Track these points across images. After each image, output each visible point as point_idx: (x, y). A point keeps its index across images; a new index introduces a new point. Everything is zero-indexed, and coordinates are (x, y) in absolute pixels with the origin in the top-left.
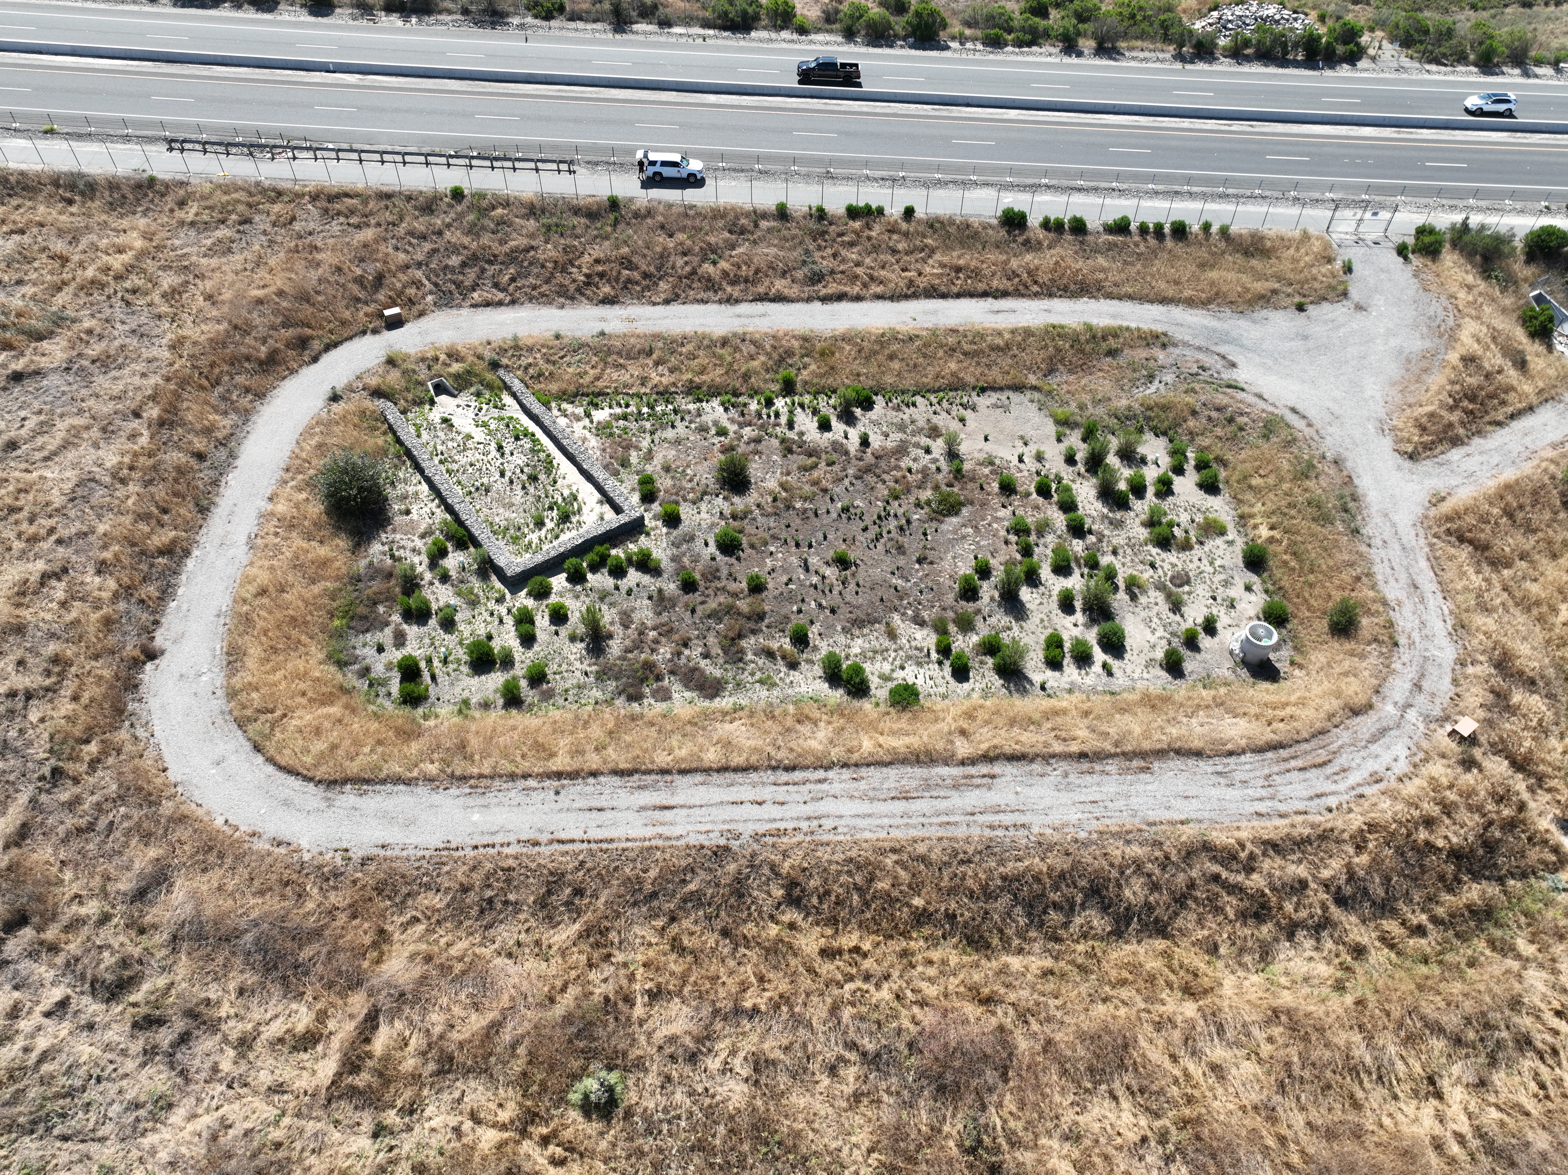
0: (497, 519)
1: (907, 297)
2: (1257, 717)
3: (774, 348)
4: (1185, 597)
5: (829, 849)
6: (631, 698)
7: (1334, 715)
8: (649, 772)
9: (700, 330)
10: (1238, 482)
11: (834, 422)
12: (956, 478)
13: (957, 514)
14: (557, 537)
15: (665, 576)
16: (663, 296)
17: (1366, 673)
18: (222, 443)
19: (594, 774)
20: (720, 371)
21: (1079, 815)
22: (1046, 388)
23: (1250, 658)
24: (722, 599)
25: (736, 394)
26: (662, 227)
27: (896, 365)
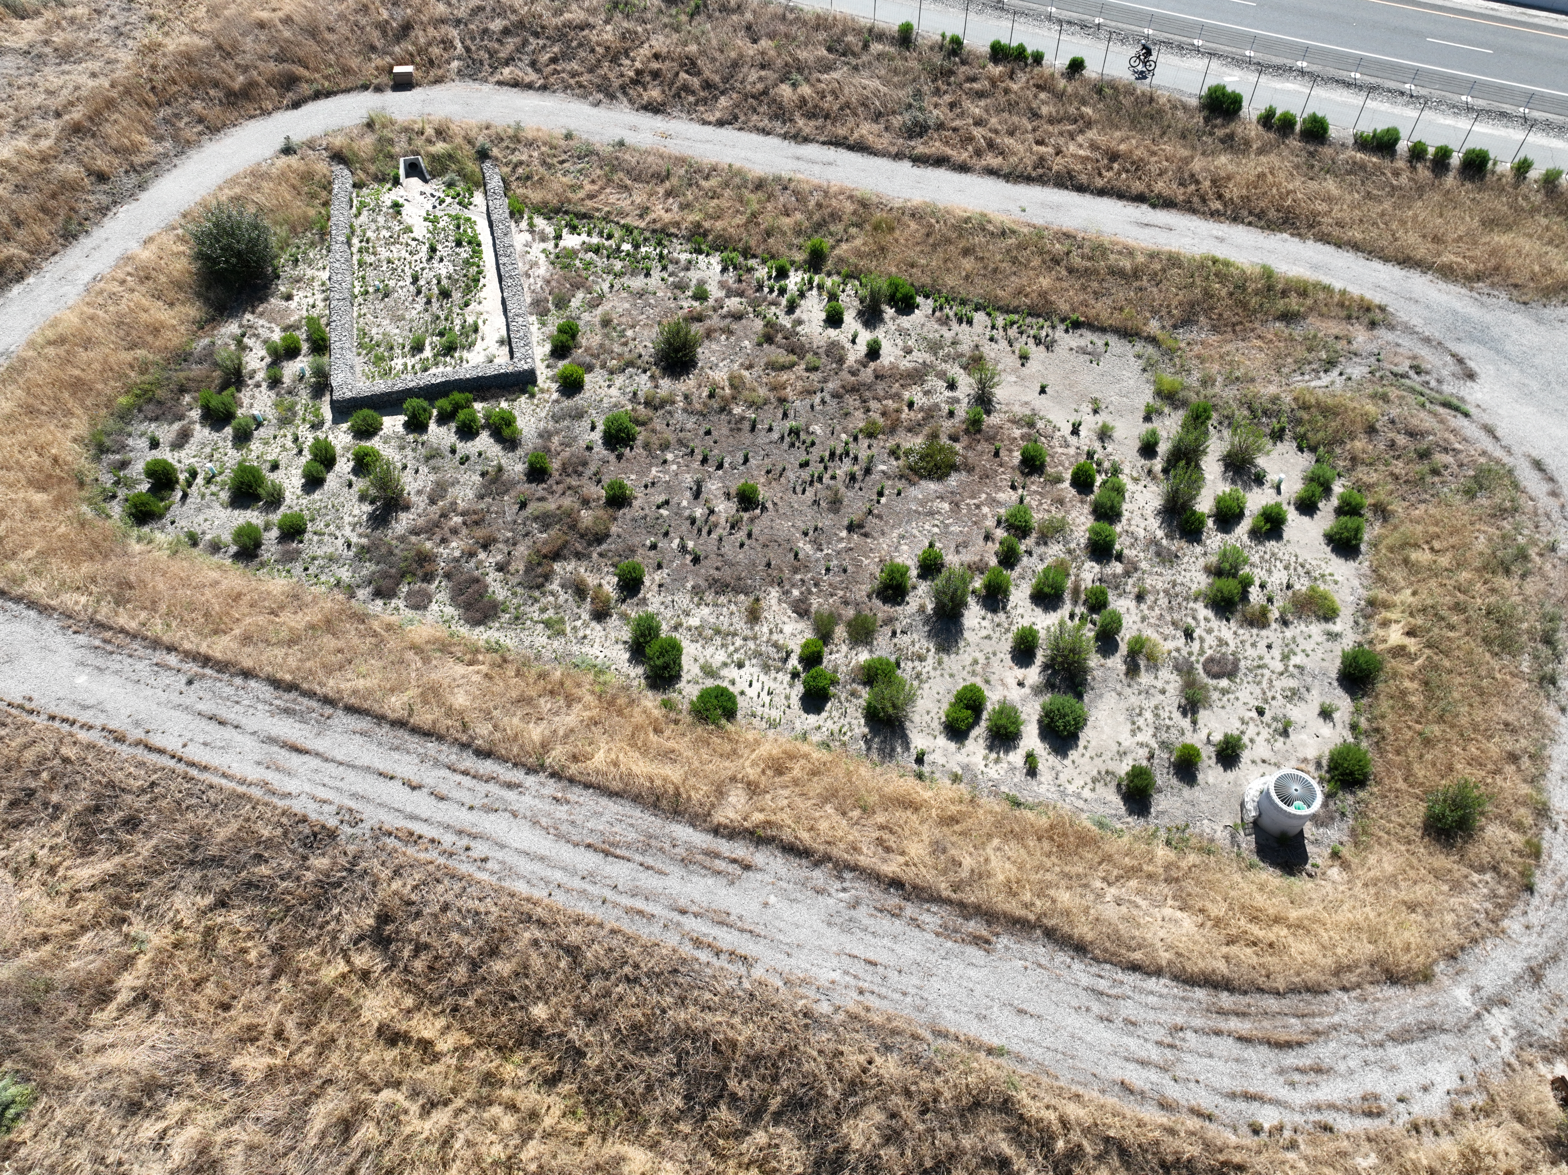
0: (374, 331)
1: (1028, 180)
2: (1218, 923)
3: (819, 205)
4: (1215, 695)
5: (457, 887)
6: (378, 594)
7: (1349, 969)
8: (310, 694)
9: (737, 165)
10: (1391, 549)
11: (849, 318)
12: (967, 431)
13: (940, 479)
14: (426, 370)
15: (520, 452)
16: (718, 115)
17: (1450, 918)
18: (133, 168)
19: (247, 674)
20: (740, 220)
21: (836, 976)
22: (1171, 343)
23: (1265, 822)
24: (567, 502)
25: (747, 253)
26: (749, 28)
27: (968, 264)
